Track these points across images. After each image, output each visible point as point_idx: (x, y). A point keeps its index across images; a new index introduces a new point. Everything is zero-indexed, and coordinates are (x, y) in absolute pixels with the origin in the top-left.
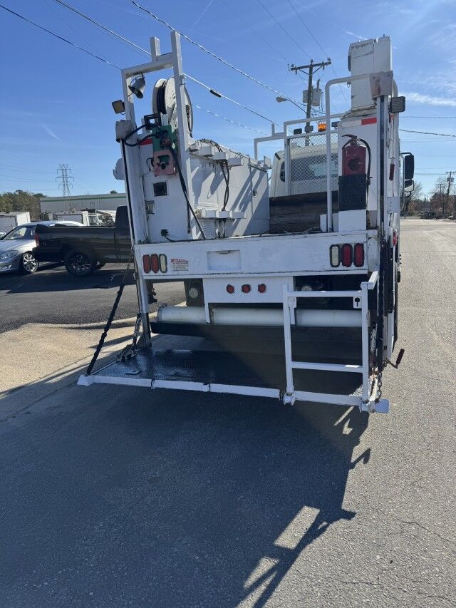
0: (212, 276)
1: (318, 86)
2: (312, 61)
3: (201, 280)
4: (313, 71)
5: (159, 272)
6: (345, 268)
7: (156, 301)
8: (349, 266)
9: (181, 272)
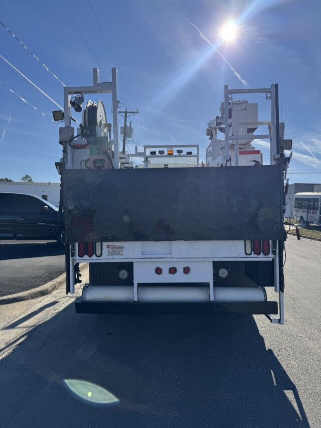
0: (144, 260)
1: (130, 126)
2: (126, 109)
3: (132, 263)
4: (127, 115)
5: (94, 257)
6: (257, 256)
7: (80, 281)
8: (259, 254)
9: (115, 257)
